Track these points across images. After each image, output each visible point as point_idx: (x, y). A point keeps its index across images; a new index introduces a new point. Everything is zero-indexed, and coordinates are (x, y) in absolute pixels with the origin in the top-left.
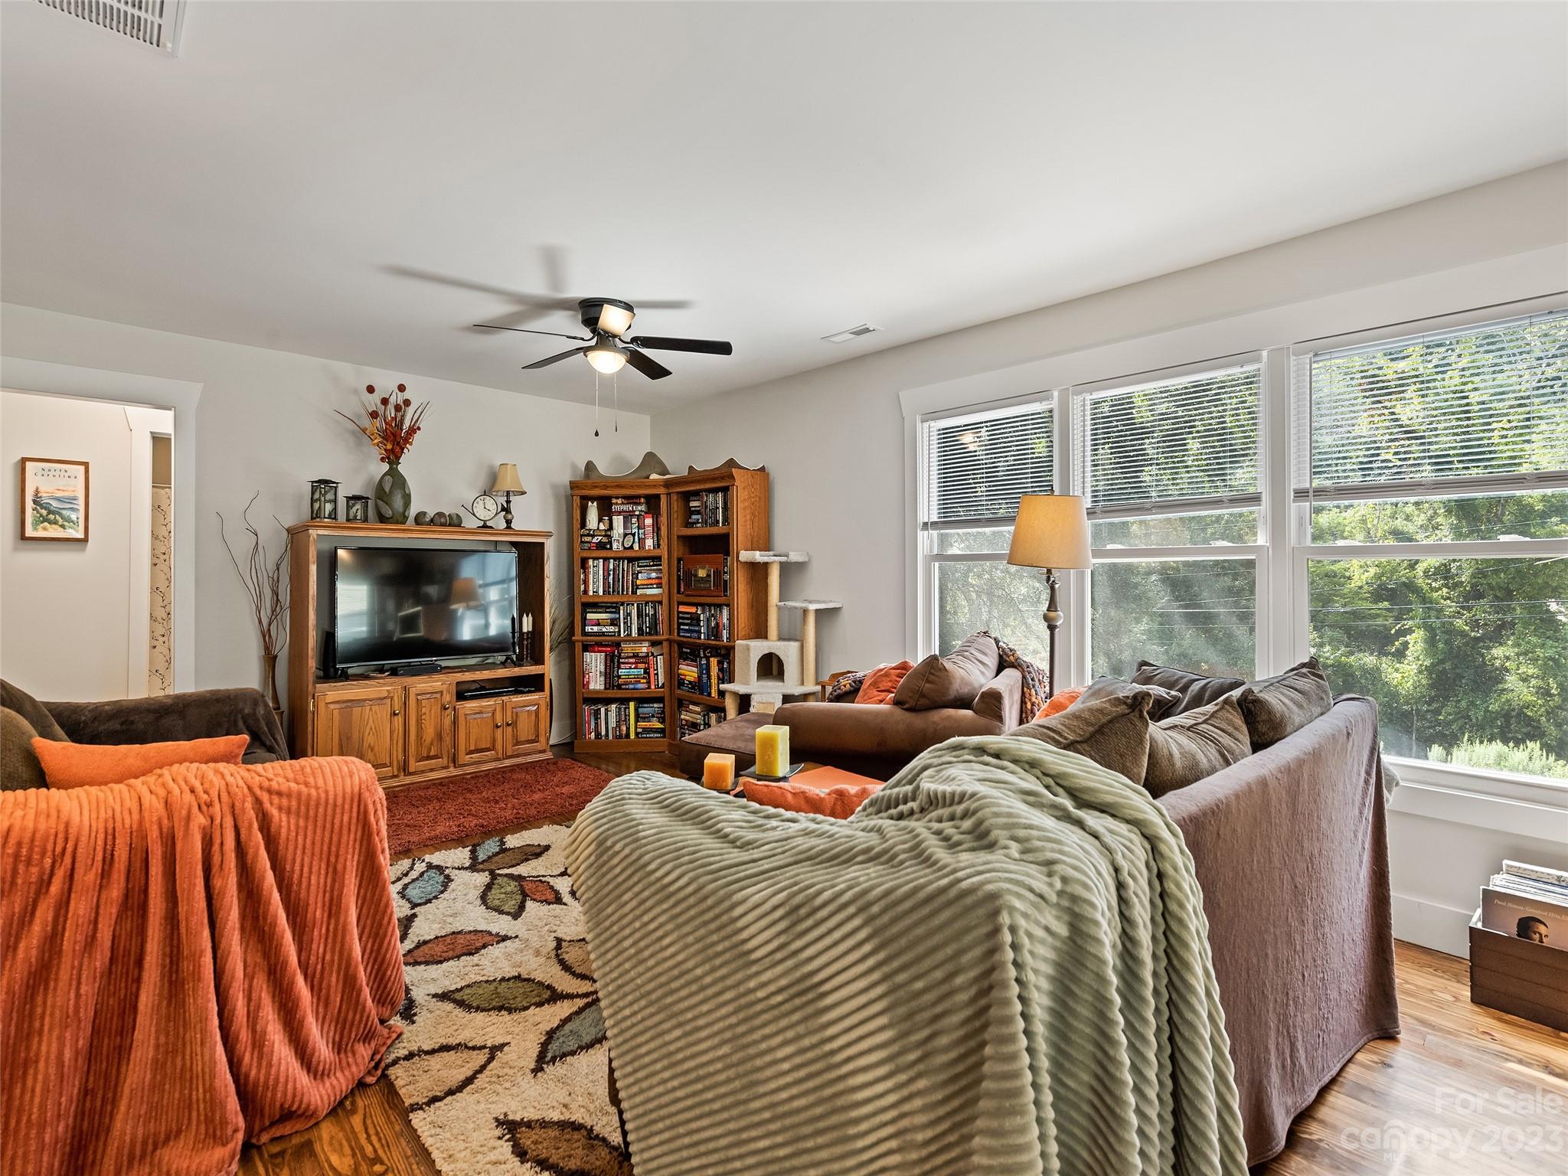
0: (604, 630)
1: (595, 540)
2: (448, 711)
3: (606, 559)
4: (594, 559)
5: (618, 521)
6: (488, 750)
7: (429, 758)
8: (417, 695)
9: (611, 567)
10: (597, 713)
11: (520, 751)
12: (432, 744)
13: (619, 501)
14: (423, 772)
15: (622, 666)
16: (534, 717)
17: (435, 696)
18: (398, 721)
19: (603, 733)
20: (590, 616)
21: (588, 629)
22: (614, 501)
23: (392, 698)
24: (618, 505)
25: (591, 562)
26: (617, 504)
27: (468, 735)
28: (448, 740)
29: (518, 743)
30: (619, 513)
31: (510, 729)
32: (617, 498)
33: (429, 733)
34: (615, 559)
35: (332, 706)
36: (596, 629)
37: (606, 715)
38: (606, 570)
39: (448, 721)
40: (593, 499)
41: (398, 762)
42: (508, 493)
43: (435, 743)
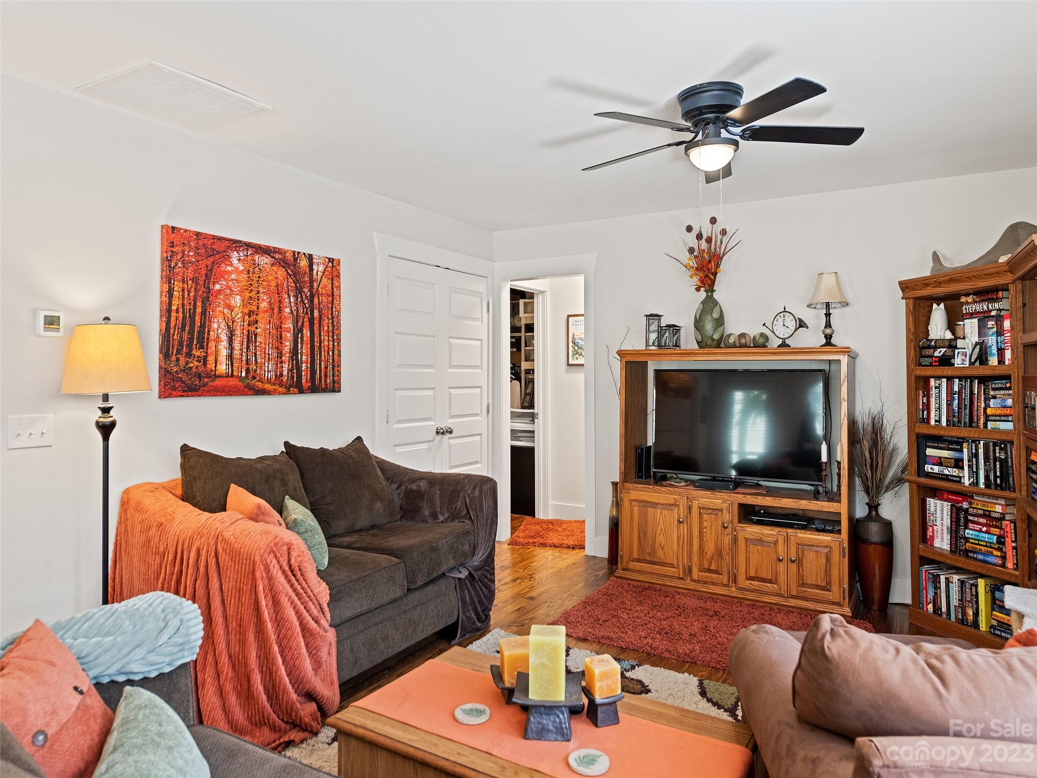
0: (946, 472)
1: (937, 354)
2: (727, 530)
3: (950, 379)
4: (938, 378)
5: (970, 327)
6: (770, 582)
7: (709, 571)
8: (700, 508)
9: (956, 389)
10: (936, 579)
11: (806, 594)
12: (712, 558)
13: (970, 299)
14: (705, 582)
15: (971, 525)
16: (823, 560)
17: (715, 512)
18: (684, 528)
19: (944, 609)
20: (930, 452)
21: (928, 468)
22: (963, 299)
23: (678, 506)
24: (971, 305)
25: (932, 382)
26: (967, 303)
27: (748, 560)
28: (727, 559)
29: (804, 585)
30: (971, 316)
31: (794, 567)
32: (967, 295)
33: (710, 548)
34: (960, 378)
35: (634, 503)
36: (936, 469)
37: (947, 586)
38: (950, 393)
39: (727, 540)
40: (938, 300)
41: (684, 567)
42: (828, 304)
43: (716, 557)
